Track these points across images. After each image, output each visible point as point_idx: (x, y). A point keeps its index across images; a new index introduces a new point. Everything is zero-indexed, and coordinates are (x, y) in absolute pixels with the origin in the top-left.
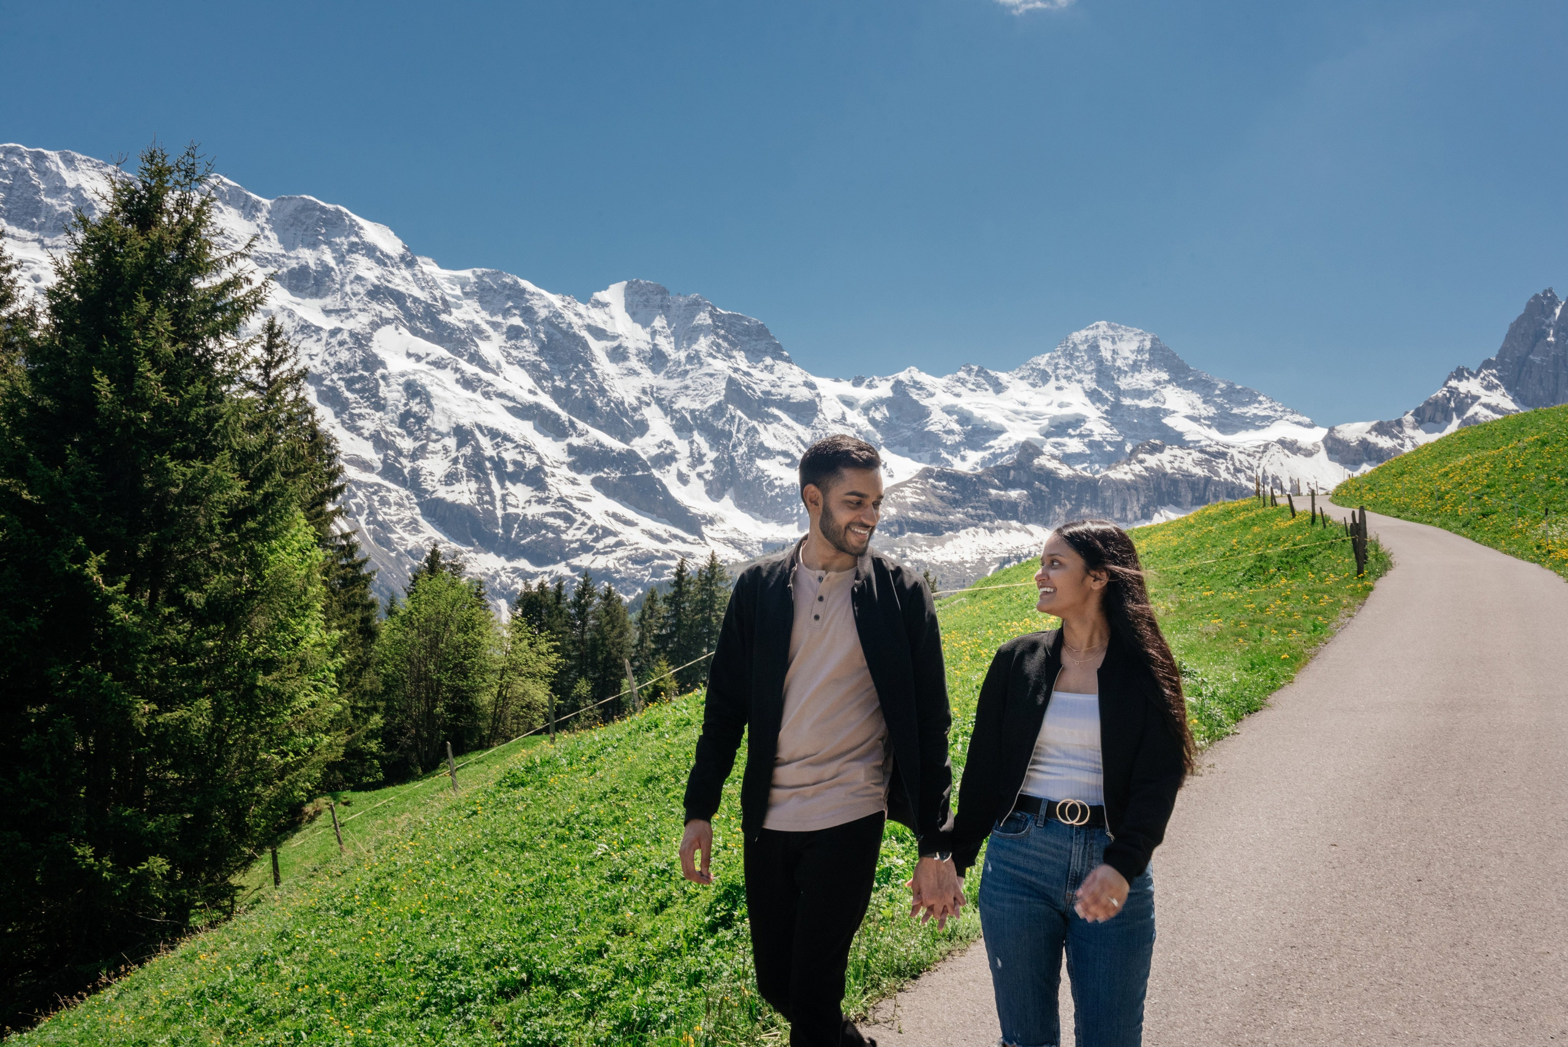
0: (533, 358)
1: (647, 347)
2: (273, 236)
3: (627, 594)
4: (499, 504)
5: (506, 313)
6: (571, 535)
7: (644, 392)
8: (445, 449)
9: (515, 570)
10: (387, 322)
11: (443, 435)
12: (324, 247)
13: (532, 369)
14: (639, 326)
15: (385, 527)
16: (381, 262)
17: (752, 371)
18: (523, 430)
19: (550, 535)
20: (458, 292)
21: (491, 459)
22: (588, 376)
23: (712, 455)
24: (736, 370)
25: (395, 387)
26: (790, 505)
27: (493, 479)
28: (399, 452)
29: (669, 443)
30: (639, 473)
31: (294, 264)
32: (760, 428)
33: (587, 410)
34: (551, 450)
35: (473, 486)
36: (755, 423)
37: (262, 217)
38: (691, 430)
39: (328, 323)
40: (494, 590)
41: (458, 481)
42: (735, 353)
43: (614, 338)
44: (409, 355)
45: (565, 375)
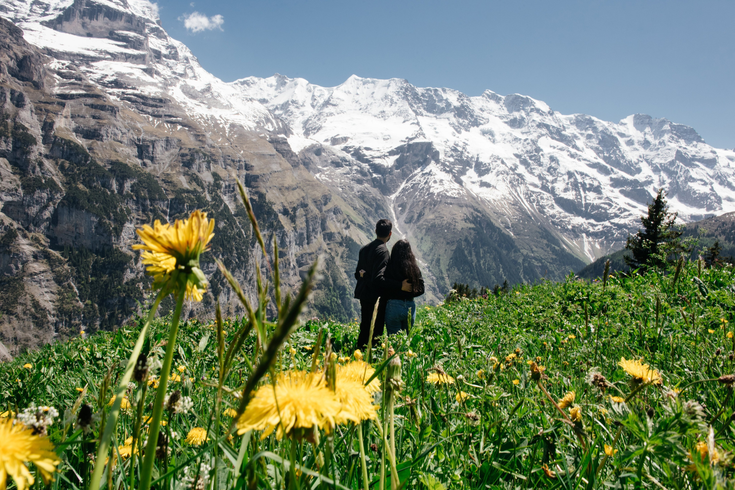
0: (596, 146)
1: (642, 140)
2: (505, 109)
3: (633, 233)
4: (583, 199)
5: (586, 129)
6: (611, 211)
7: (640, 157)
8: (564, 180)
9: (589, 223)
10: (543, 135)
11: (563, 175)
12: (522, 111)
13: (596, 150)
14: (639, 132)
15: (543, 207)
16: (541, 114)
17: (687, 147)
18: (593, 172)
19: (603, 211)
20: (568, 123)
21: (581, 183)
22: (618, 151)
23: (669, 181)
24: (680, 147)
25: (546, 158)
26: (703, 201)
27: (581, 190)
28: (547, 181)
29: (650, 176)
30: (639, 188)
31: (512, 118)
32: (690, 170)
33: (617, 164)
34: (604, 180)
35: (574, 192)
36: (688, 168)
37: (502, 102)
38: (660, 171)
39: (524, 137)
40: (581, 230)
41: (568, 191)
42: (680, 140)
43: (628, 136)
44: (551, 147)
45: (608, 151)
